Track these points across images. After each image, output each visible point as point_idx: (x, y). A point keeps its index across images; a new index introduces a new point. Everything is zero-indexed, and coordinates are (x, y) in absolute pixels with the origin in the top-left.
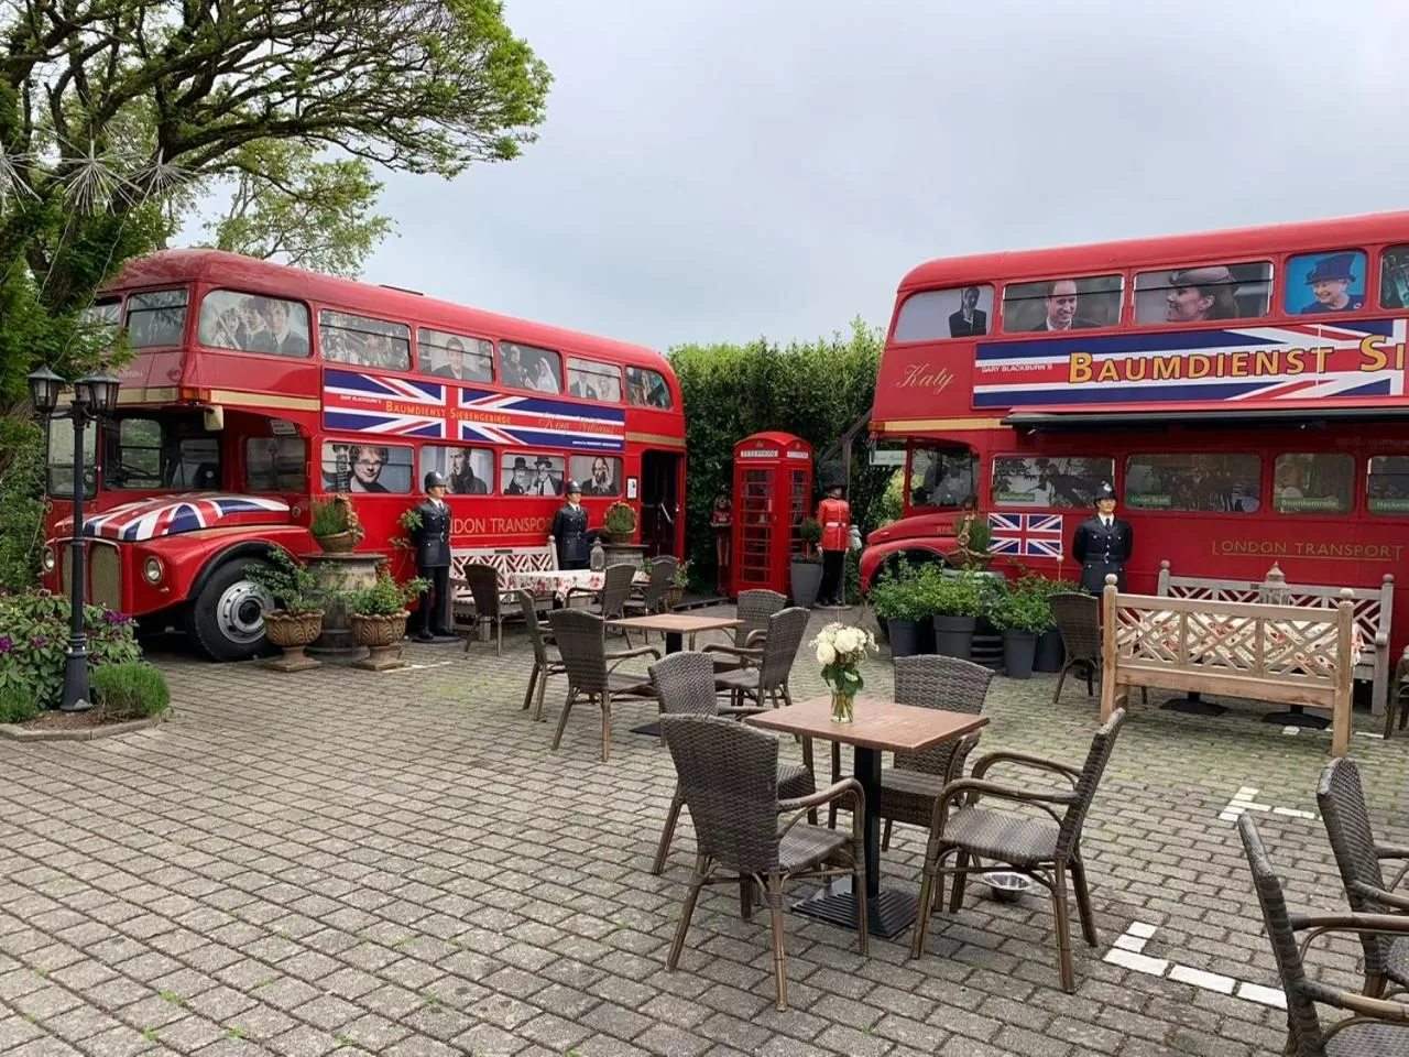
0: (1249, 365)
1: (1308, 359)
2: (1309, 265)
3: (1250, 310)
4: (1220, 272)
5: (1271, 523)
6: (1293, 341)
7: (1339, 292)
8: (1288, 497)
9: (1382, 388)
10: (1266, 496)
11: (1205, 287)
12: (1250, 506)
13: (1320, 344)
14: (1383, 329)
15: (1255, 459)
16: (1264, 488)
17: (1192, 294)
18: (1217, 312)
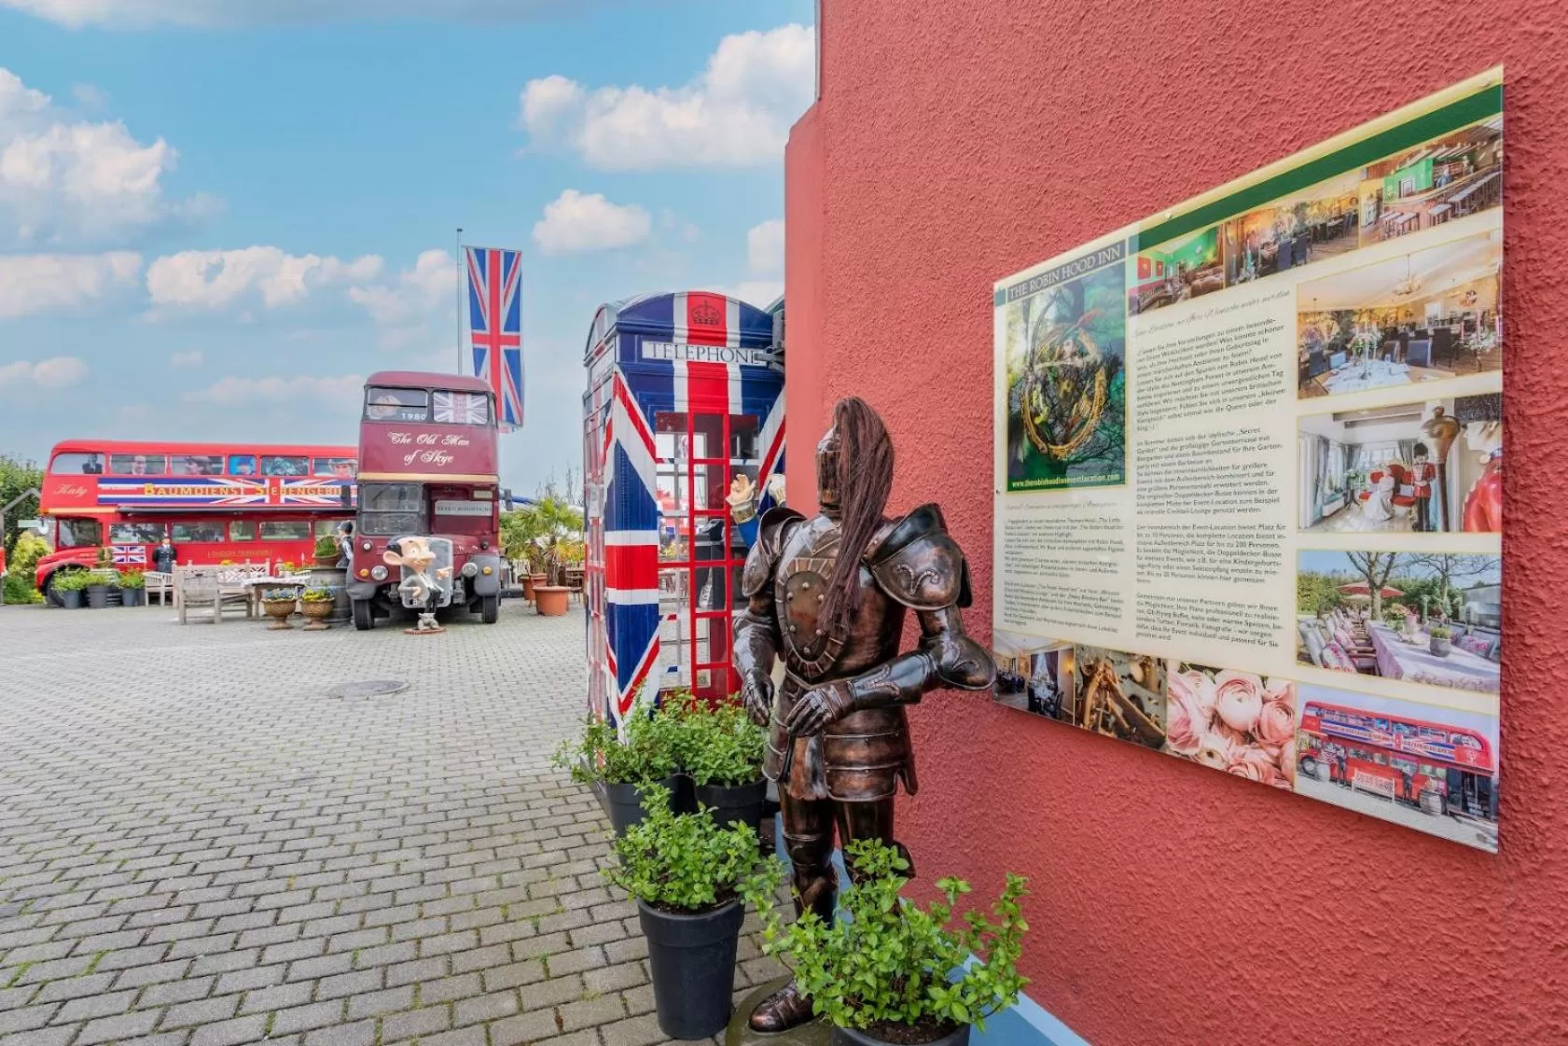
0: (218, 491)
1: (238, 491)
3: (217, 472)
4: (205, 458)
5: (228, 545)
6: (233, 484)
7: (246, 469)
8: (234, 536)
9: (263, 501)
10: (227, 537)
11: (200, 463)
12: (221, 539)
13: (242, 486)
14: (262, 481)
15: (222, 524)
16: (226, 533)
17: (195, 465)
18: (204, 472)
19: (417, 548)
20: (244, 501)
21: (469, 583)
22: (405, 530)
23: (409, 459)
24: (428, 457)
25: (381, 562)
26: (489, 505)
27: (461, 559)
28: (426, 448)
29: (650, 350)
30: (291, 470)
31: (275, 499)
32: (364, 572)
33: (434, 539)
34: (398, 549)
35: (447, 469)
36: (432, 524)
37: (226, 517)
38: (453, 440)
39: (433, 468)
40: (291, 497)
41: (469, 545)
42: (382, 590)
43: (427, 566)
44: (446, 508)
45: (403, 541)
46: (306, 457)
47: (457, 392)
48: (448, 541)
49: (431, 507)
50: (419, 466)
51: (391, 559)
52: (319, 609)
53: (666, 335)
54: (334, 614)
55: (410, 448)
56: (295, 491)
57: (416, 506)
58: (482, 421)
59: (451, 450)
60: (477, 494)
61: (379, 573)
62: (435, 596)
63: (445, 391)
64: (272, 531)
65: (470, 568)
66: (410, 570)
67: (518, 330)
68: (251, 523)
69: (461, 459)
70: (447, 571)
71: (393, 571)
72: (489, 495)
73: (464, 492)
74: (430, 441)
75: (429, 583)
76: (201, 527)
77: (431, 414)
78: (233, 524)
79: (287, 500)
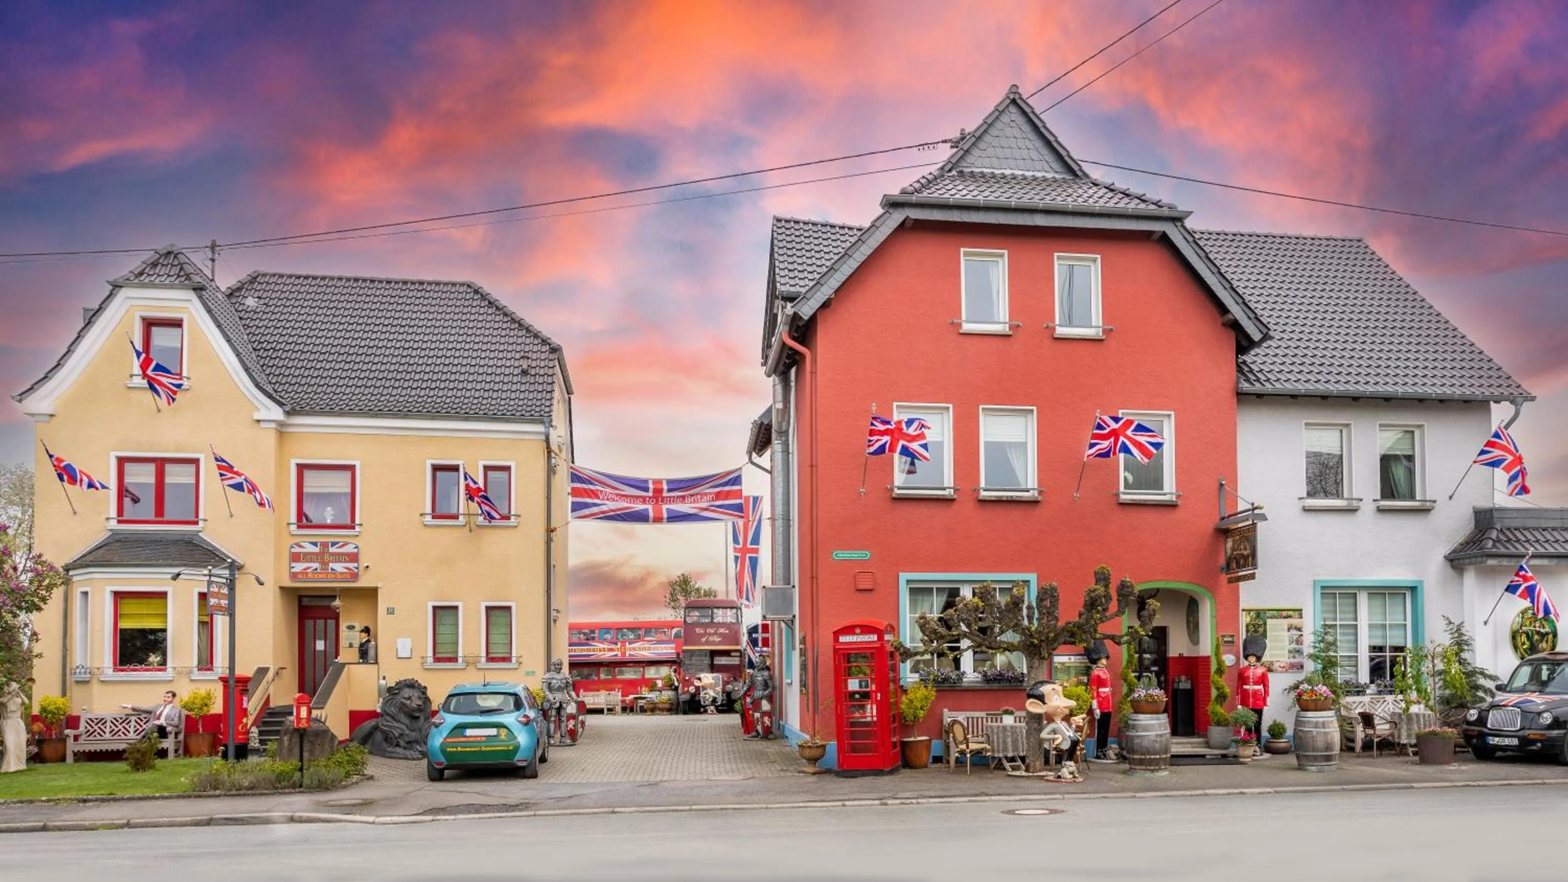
0: (594, 650)
1: (604, 650)
2: (603, 631)
3: (593, 639)
4: (587, 631)
5: (599, 682)
6: (601, 646)
7: (609, 637)
8: (603, 676)
9: (616, 655)
10: (599, 677)
11: (585, 634)
12: (596, 678)
13: (606, 646)
14: (616, 644)
15: (595, 669)
16: (598, 675)
17: (582, 636)
18: (587, 639)
19: (708, 678)
20: (607, 656)
21: (728, 694)
22: (702, 671)
23: (703, 640)
24: (711, 639)
25: (692, 684)
26: (738, 659)
27: (726, 683)
28: (710, 634)
29: (754, 635)
30: (632, 637)
31: (624, 654)
32: (686, 689)
33: (714, 675)
34: (699, 679)
35: (719, 643)
36: (713, 668)
37: (598, 665)
38: (722, 630)
39: (713, 643)
40: (633, 653)
41: (729, 678)
42: (693, 696)
43: (712, 686)
44: (720, 661)
45: (702, 676)
46: (640, 629)
47: (723, 608)
48: (720, 675)
49: (712, 661)
50: (707, 643)
51: (697, 683)
52: (667, 706)
53: (757, 632)
54: (675, 708)
55: (703, 635)
56: (634, 649)
57: (707, 661)
58: (734, 621)
59: (721, 635)
60: (733, 654)
61: (692, 689)
62: (714, 700)
63: (718, 608)
64: (622, 673)
65: (729, 687)
66: (704, 688)
67: (758, 544)
68: (612, 669)
69: (726, 639)
70: (719, 689)
71: (698, 688)
72: (738, 654)
73: (727, 653)
74: (712, 631)
75: (712, 693)
76: (586, 671)
77: (712, 619)
78: (602, 669)
79: (630, 655)
